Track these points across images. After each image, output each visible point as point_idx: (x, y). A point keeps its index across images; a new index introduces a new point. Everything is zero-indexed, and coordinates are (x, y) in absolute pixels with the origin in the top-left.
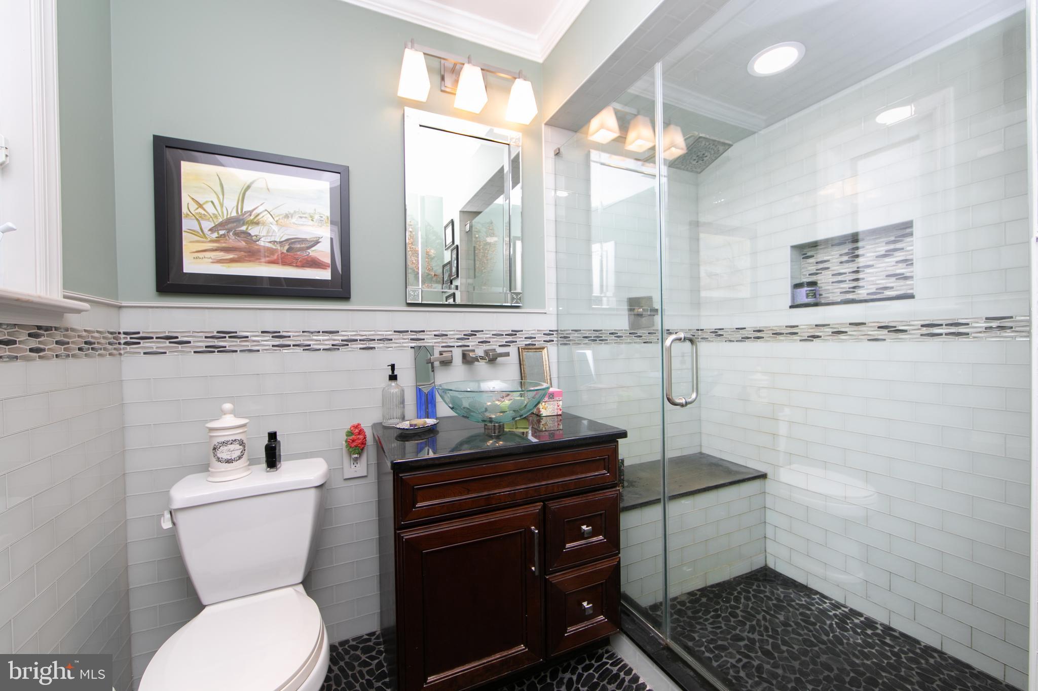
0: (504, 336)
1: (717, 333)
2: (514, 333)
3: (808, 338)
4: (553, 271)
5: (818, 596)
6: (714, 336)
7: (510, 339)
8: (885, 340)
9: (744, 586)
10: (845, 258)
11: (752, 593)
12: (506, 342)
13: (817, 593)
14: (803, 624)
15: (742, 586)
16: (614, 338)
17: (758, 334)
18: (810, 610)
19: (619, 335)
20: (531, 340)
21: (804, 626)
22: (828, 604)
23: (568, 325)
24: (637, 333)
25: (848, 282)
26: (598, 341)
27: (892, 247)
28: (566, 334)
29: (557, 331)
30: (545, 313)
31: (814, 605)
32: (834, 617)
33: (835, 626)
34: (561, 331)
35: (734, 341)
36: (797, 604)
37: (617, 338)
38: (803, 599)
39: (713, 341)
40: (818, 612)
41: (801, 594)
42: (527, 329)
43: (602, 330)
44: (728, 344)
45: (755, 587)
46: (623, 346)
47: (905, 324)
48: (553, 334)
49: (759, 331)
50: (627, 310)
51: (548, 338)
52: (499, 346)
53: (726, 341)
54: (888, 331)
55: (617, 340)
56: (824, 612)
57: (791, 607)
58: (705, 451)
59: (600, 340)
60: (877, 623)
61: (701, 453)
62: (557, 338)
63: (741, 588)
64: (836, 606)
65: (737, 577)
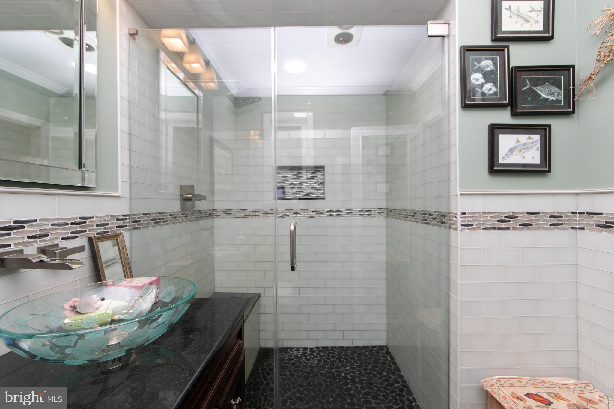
0: (70, 225)
1: (227, 212)
2: (83, 220)
3: (283, 216)
4: (126, 153)
5: (289, 350)
6: (225, 214)
7: (78, 228)
8: (315, 217)
9: (261, 367)
10: (295, 177)
11: (267, 368)
12: (72, 233)
13: (288, 348)
14: (297, 369)
15: (260, 368)
16: (172, 219)
17: (255, 214)
18: (293, 359)
19: (175, 216)
20: (103, 228)
21: (298, 370)
22: (295, 351)
23: (140, 209)
24: (185, 214)
25: (296, 188)
26: (162, 223)
27: (313, 175)
28: (138, 218)
29: (129, 215)
30: (119, 197)
31: (292, 356)
32: (301, 356)
33: (305, 361)
34: (134, 215)
35: (239, 217)
36: (287, 360)
37: (174, 219)
38: (286, 356)
39: (224, 217)
40: (295, 358)
41: (283, 353)
42: (99, 216)
43: (164, 213)
44: (235, 219)
45: (265, 364)
46: (178, 225)
47: (322, 210)
48: (126, 219)
49: (256, 211)
50: (180, 195)
51: (121, 223)
52: (63, 239)
53: (234, 217)
54: (316, 213)
55: (174, 220)
56: (296, 356)
57: (287, 364)
58: (217, 291)
59: (163, 222)
60: (313, 349)
61: (215, 293)
62: (130, 222)
63: (261, 370)
64: (298, 350)
65: (254, 365)
